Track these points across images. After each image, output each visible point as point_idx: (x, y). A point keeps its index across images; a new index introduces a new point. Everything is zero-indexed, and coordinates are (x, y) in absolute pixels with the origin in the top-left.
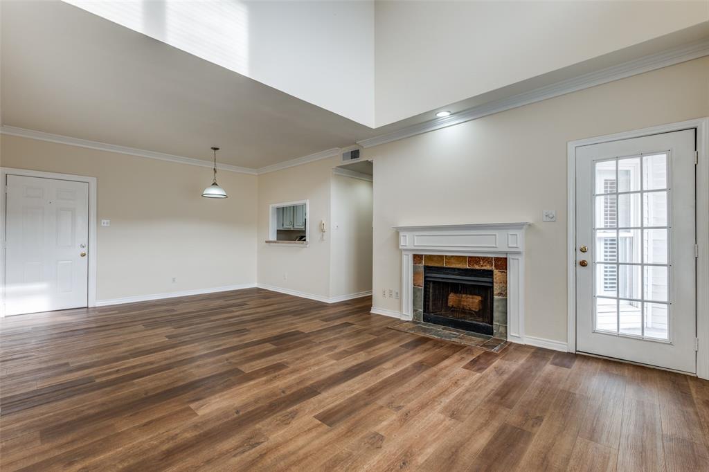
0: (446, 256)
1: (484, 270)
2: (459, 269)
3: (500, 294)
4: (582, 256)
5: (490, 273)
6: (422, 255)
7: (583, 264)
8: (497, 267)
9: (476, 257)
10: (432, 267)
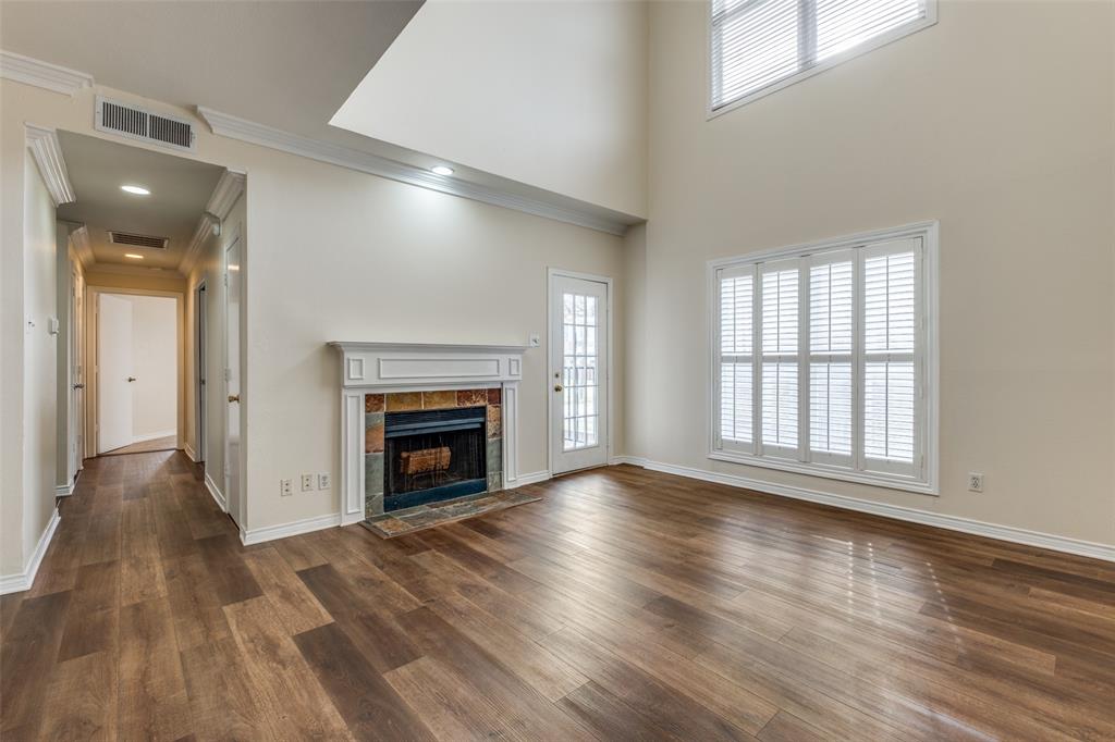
0: (424, 393)
1: (476, 408)
2: (442, 411)
3: (494, 435)
4: (557, 383)
5: (482, 411)
6: (383, 395)
7: (558, 389)
8: (490, 401)
9: (466, 391)
10: (399, 413)
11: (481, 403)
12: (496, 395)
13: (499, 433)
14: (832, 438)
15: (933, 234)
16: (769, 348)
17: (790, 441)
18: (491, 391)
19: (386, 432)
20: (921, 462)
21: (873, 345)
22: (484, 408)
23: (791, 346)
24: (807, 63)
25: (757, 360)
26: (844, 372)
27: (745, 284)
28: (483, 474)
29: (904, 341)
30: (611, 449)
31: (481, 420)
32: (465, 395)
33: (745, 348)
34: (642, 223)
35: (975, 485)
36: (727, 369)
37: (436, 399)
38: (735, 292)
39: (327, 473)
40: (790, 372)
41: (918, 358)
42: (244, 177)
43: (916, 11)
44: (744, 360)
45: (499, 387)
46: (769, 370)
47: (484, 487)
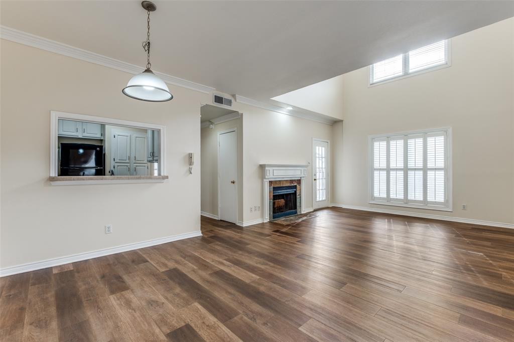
1: (294, 186)
2: (285, 187)
4: (315, 177)
7: (315, 180)
8: (298, 184)
10: (276, 187)
11: (295, 184)
12: (299, 182)
13: (300, 195)
14: (416, 195)
15: (450, 131)
16: (393, 165)
17: (401, 196)
18: (298, 180)
19: (273, 193)
20: (447, 201)
21: (430, 165)
22: (296, 186)
23: (401, 165)
24: (406, 73)
25: (388, 170)
26: (420, 174)
27: (384, 144)
28: (296, 209)
29: (441, 164)
30: (329, 201)
31: (295, 190)
32: (292, 181)
33: (384, 165)
34: (342, 121)
35: (464, 208)
36: (376, 173)
37: (285, 183)
38: (379, 147)
39: (259, 206)
40: (401, 174)
41: (445, 169)
42: (242, 114)
43: (444, 62)
44: (383, 170)
45: (299, 179)
46: (392, 173)
47: (296, 213)
